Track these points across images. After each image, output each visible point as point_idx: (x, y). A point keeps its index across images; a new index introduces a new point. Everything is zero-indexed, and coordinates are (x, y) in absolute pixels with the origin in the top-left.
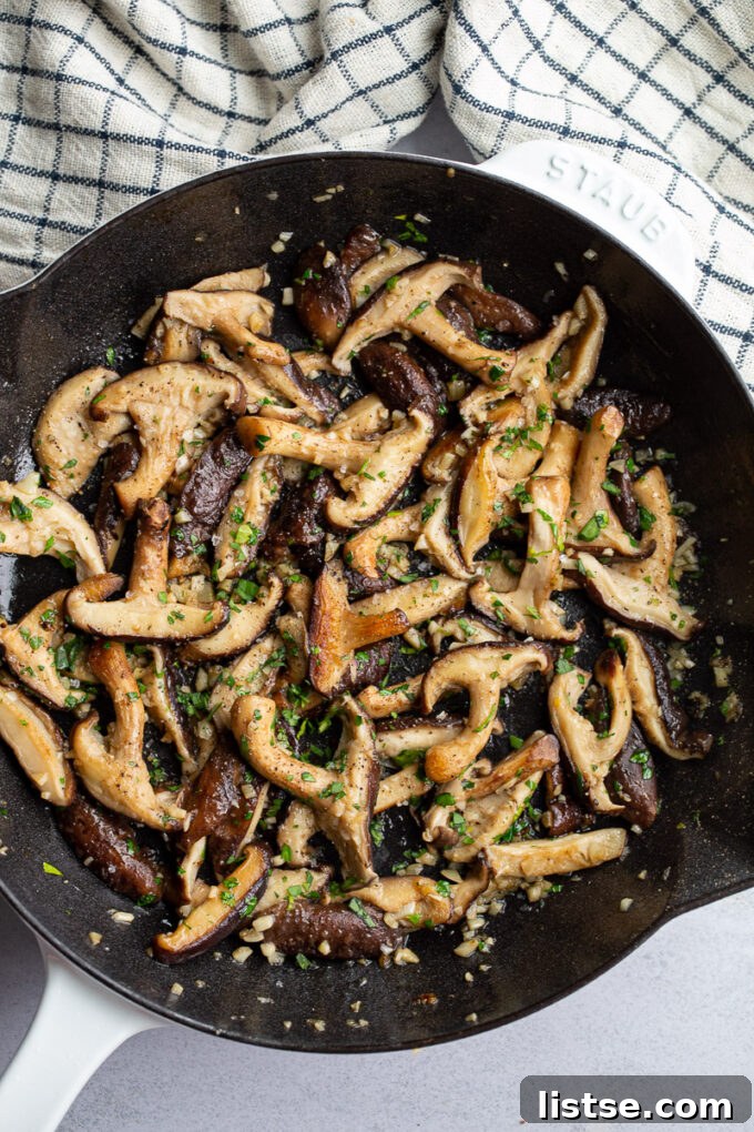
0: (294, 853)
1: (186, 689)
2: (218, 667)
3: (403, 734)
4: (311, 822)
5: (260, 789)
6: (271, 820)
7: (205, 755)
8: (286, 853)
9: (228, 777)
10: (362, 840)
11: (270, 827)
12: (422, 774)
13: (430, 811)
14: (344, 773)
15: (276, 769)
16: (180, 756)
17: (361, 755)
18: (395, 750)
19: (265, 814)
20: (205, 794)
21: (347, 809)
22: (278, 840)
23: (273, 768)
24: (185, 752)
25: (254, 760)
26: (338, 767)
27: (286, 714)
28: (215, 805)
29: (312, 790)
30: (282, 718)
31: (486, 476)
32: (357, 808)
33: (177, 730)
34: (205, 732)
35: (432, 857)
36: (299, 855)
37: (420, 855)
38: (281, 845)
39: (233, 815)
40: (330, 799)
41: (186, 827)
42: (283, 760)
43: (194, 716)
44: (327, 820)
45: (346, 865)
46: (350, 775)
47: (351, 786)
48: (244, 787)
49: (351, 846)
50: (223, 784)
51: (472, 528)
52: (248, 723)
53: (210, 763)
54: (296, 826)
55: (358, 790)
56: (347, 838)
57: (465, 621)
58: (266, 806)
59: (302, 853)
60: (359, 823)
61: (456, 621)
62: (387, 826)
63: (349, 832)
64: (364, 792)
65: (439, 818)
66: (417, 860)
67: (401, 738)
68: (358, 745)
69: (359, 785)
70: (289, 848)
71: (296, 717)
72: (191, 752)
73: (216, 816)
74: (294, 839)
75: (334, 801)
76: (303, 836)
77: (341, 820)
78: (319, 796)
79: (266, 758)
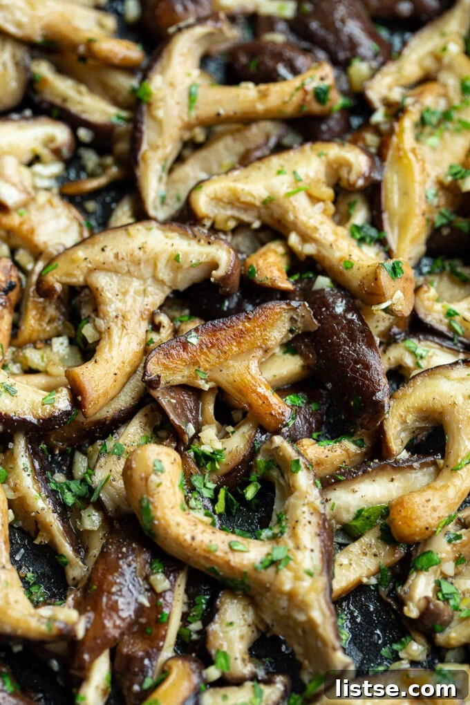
0: (232, 661)
1: (60, 477)
2: (99, 442)
3: (356, 487)
4: (250, 616)
5: (175, 578)
6: (196, 626)
7: (95, 552)
8: (221, 661)
9: (129, 565)
10: (324, 615)
11: (194, 637)
12: (389, 536)
13: (410, 581)
14: (286, 535)
15: (193, 538)
16: (62, 556)
17: (305, 509)
18: (348, 511)
19: (185, 618)
20: (100, 592)
21: (297, 578)
22: (209, 646)
23: (188, 537)
24: (67, 549)
25: (161, 532)
26: (276, 530)
27: (197, 482)
28: (116, 602)
29: (245, 562)
30: (193, 489)
31: (411, 156)
32: (310, 574)
33: (53, 520)
34: (92, 521)
35: (420, 647)
36: (239, 662)
37: (404, 645)
38: (213, 652)
39: (143, 620)
40: (271, 570)
41: (80, 633)
42: (200, 527)
43: (74, 505)
44: (272, 603)
45: (306, 662)
46: (294, 536)
47: (298, 548)
48: (152, 578)
49: (310, 628)
50: (122, 575)
51: (403, 226)
52: (147, 479)
53: (103, 554)
54: (231, 624)
55: (308, 553)
56: (301, 617)
57: (412, 343)
58: (185, 609)
59: (243, 660)
60: (315, 591)
61: (402, 344)
62: (353, 619)
63: (303, 607)
64: (317, 555)
65: (421, 587)
66: (401, 655)
67: (354, 491)
68: (298, 498)
69: (310, 546)
70: (225, 654)
71: (212, 486)
72: (77, 551)
73: (120, 617)
74: (230, 642)
75: (277, 572)
76: (242, 637)
77: (291, 596)
78: (256, 569)
79: (178, 524)
